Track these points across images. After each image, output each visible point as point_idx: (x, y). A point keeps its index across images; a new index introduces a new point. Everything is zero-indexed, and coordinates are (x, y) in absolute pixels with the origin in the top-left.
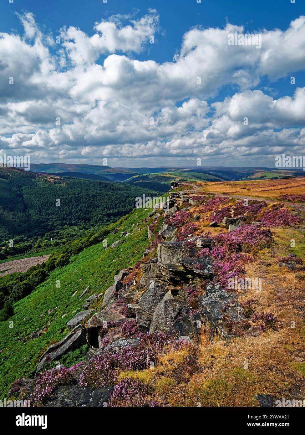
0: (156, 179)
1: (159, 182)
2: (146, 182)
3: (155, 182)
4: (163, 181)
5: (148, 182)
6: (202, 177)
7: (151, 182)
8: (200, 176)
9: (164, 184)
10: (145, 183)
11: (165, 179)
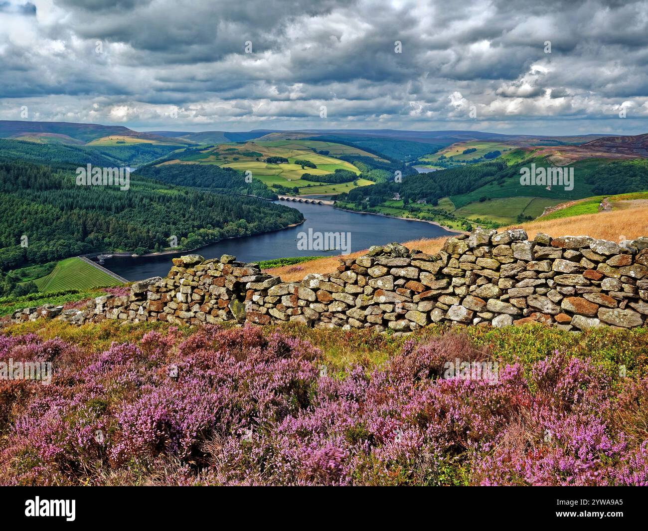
0: (212, 158)
1: (218, 164)
2: (185, 163)
3: (206, 164)
4: (229, 162)
5: (190, 163)
6: (331, 152)
7: (197, 163)
8: (325, 150)
9: (229, 169)
10: (182, 166)
11: (235, 156)
